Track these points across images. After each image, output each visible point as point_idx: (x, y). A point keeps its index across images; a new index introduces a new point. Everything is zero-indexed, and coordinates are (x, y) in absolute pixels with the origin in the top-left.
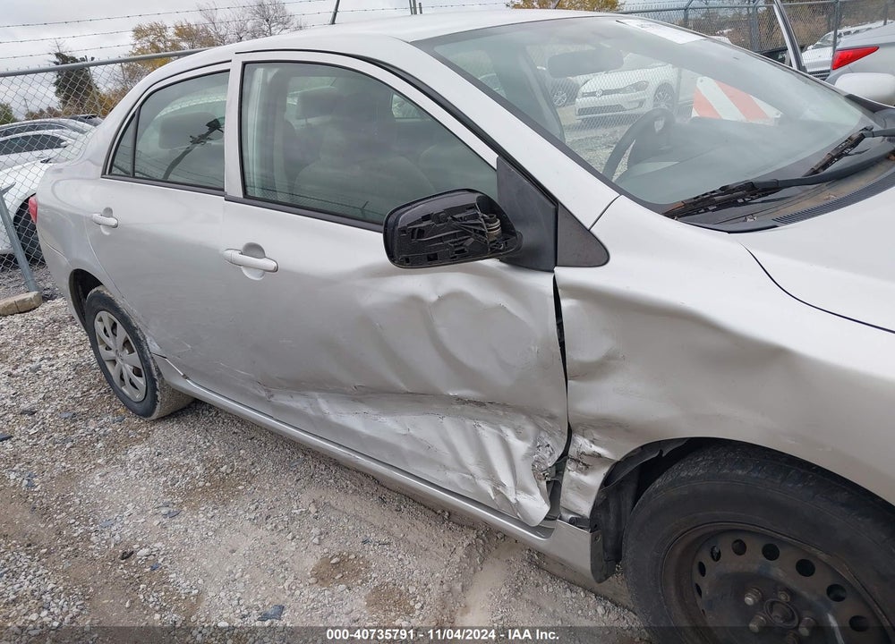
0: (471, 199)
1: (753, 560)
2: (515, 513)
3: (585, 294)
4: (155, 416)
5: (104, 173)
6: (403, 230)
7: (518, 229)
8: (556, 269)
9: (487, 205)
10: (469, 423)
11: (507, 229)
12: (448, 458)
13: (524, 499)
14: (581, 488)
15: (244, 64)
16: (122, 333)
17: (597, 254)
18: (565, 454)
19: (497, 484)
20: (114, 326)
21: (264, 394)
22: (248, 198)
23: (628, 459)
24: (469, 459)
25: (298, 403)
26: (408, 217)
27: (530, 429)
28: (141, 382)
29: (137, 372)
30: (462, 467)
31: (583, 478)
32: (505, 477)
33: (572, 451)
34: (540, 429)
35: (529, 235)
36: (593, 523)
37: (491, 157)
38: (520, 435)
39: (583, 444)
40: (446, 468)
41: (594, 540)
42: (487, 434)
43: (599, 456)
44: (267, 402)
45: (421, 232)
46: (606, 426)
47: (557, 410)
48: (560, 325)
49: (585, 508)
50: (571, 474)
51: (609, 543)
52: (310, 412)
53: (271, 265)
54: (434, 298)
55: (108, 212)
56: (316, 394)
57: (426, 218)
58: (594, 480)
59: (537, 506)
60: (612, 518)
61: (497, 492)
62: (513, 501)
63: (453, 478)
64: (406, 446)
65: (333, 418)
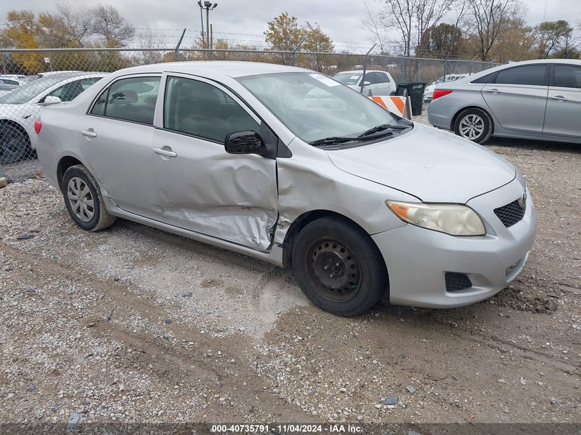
0: (253, 133)
1: (330, 249)
2: (258, 247)
3: (285, 166)
4: (96, 229)
5: (88, 112)
6: (231, 141)
7: (266, 145)
8: (277, 158)
9: (257, 136)
10: (245, 217)
11: (263, 144)
12: (236, 231)
13: (262, 241)
14: (280, 234)
15: (168, 76)
16: (87, 189)
17: (288, 154)
18: (276, 224)
19: (253, 238)
20: (83, 185)
21: (160, 211)
22: (165, 128)
23: (295, 222)
24: (244, 230)
25: (176, 214)
26: (233, 136)
27: (266, 217)
28: (91, 214)
29: (90, 209)
30: (241, 233)
31: (281, 230)
32: (256, 235)
33: (279, 222)
34: (269, 216)
35: (269, 147)
36: (283, 246)
37: (259, 121)
38: (262, 219)
39: (282, 219)
40: (235, 235)
41: (283, 252)
42: (251, 220)
43: (287, 222)
44: (160, 215)
45: (237, 142)
46: (289, 210)
47: (275, 207)
48: (277, 177)
49: (281, 241)
50: (278, 229)
51: (288, 255)
52: (181, 217)
53: (174, 154)
54: (237, 168)
55: (91, 130)
56: (184, 210)
57: (238, 138)
58: (285, 231)
59: (266, 243)
60: (290, 245)
61: (253, 240)
62: (258, 242)
63: (238, 239)
64: (220, 228)
65: (191, 219)
